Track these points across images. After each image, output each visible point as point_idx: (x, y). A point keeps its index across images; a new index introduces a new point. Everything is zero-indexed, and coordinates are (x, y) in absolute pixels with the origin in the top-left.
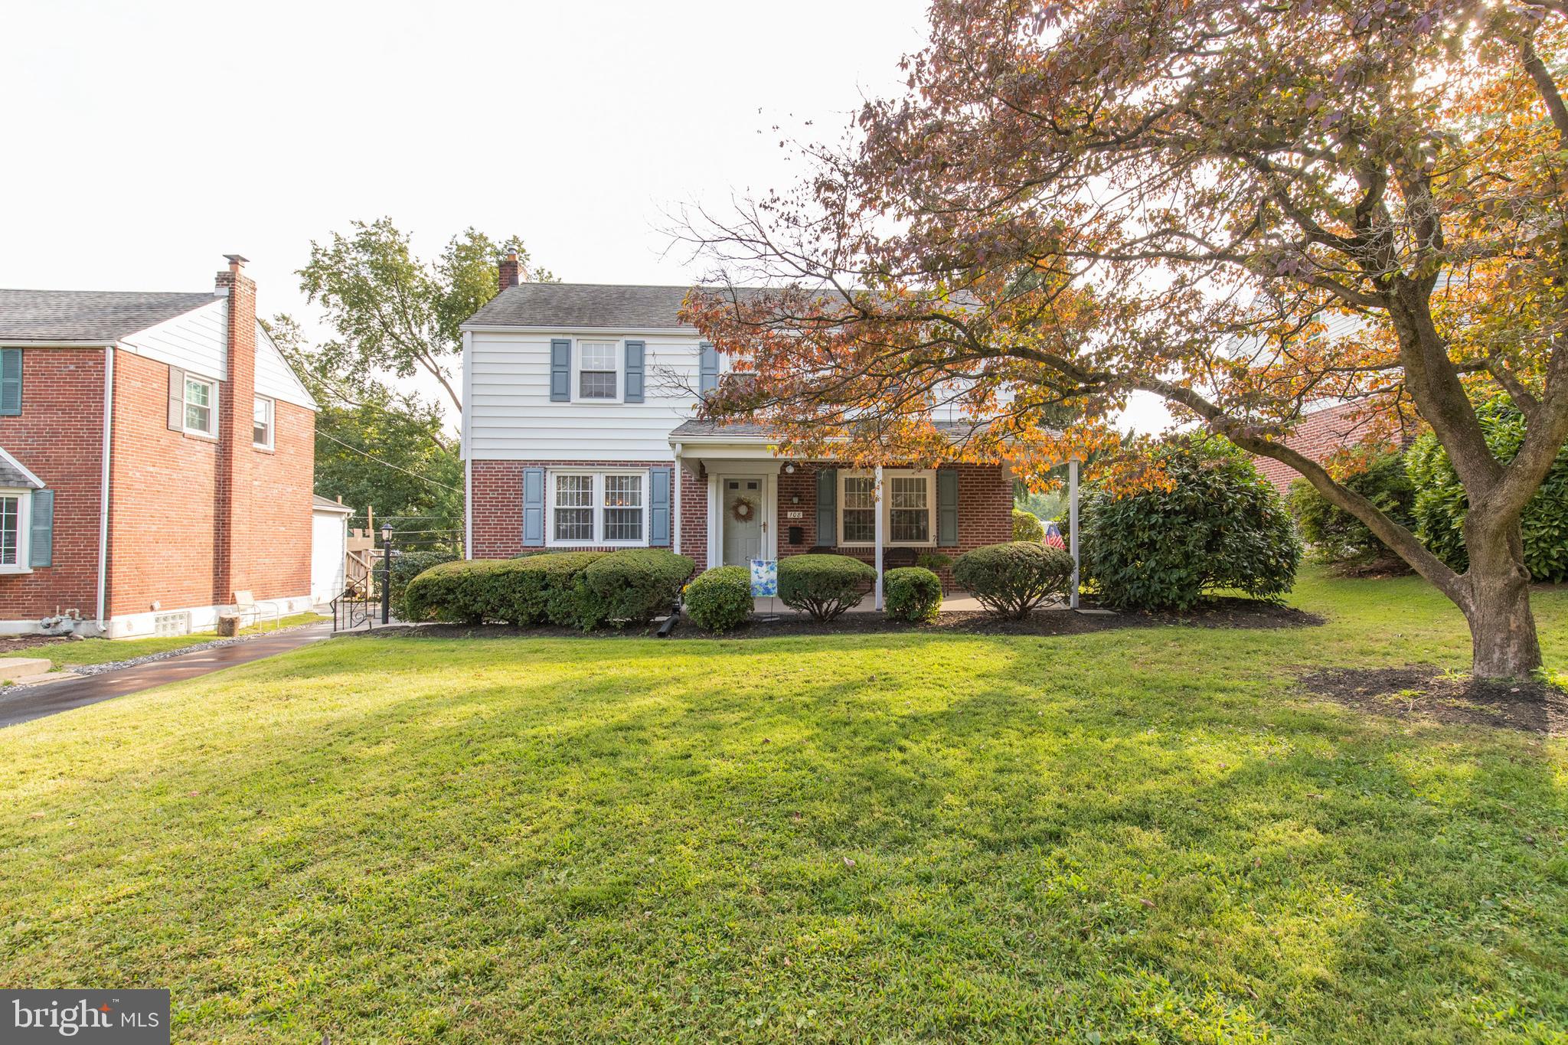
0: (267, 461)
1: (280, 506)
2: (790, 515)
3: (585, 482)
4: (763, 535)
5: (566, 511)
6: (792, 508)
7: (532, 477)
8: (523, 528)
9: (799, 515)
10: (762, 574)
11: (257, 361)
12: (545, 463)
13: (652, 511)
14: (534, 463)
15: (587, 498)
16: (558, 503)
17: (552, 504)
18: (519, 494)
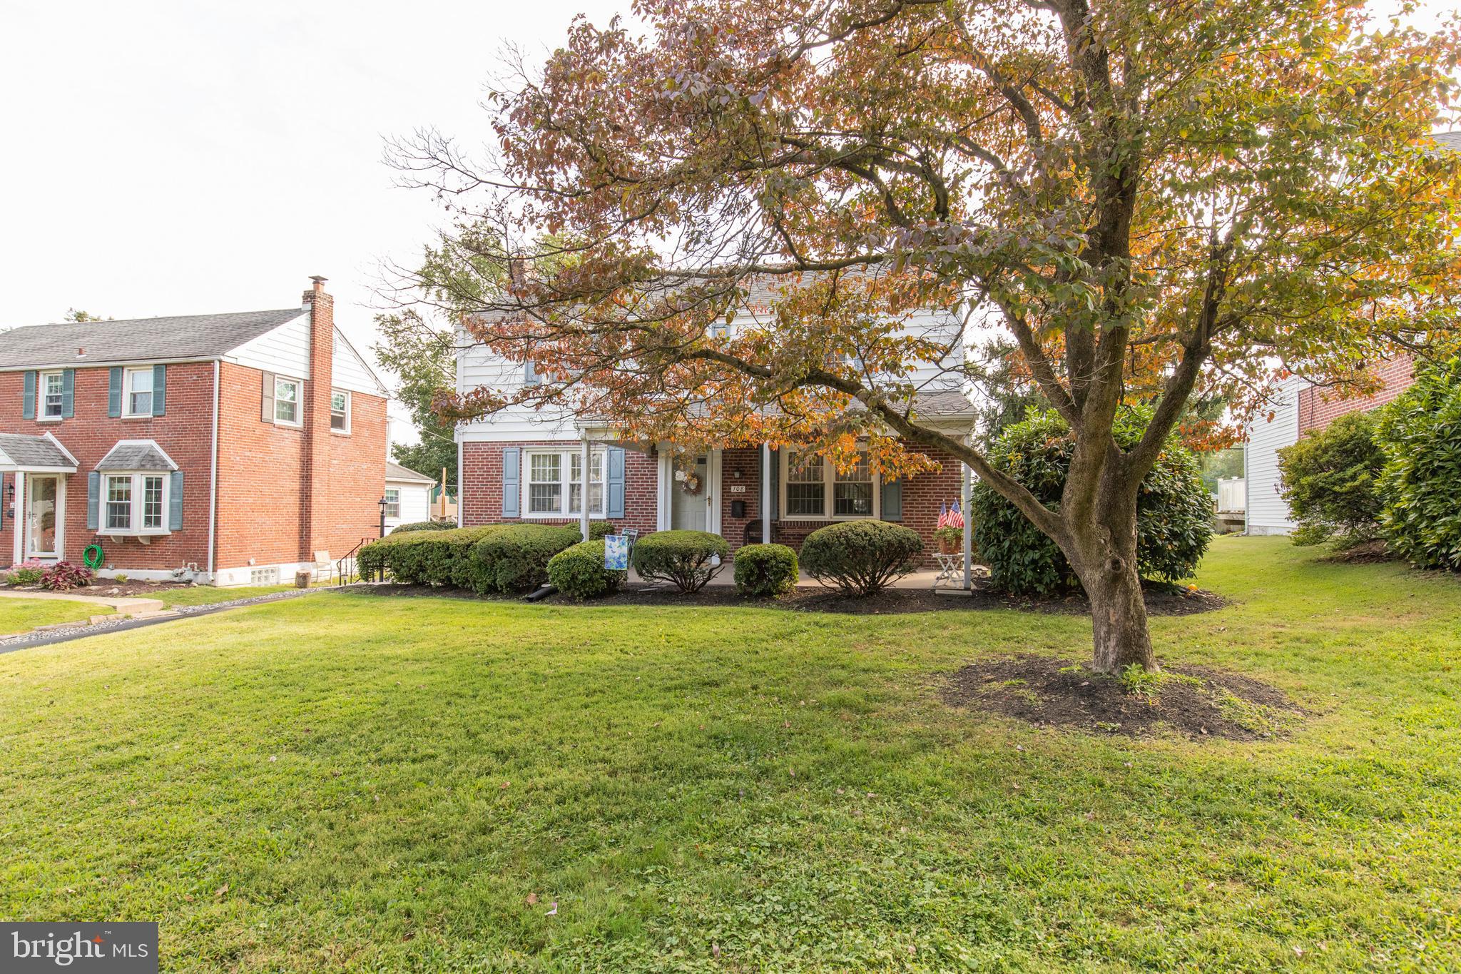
0: (344, 443)
1: (355, 481)
2: (734, 489)
3: (556, 460)
4: (708, 508)
5: (539, 485)
6: (735, 483)
7: (510, 457)
8: (503, 502)
9: (742, 489)
10: (615, 549)
11: (334, 361)
12: (520, 445)
13: (610, 485)
14: (512, 443)
15: (556, 474)
16: (533, 479)
17: (527, 480)
18: (500, 471)
